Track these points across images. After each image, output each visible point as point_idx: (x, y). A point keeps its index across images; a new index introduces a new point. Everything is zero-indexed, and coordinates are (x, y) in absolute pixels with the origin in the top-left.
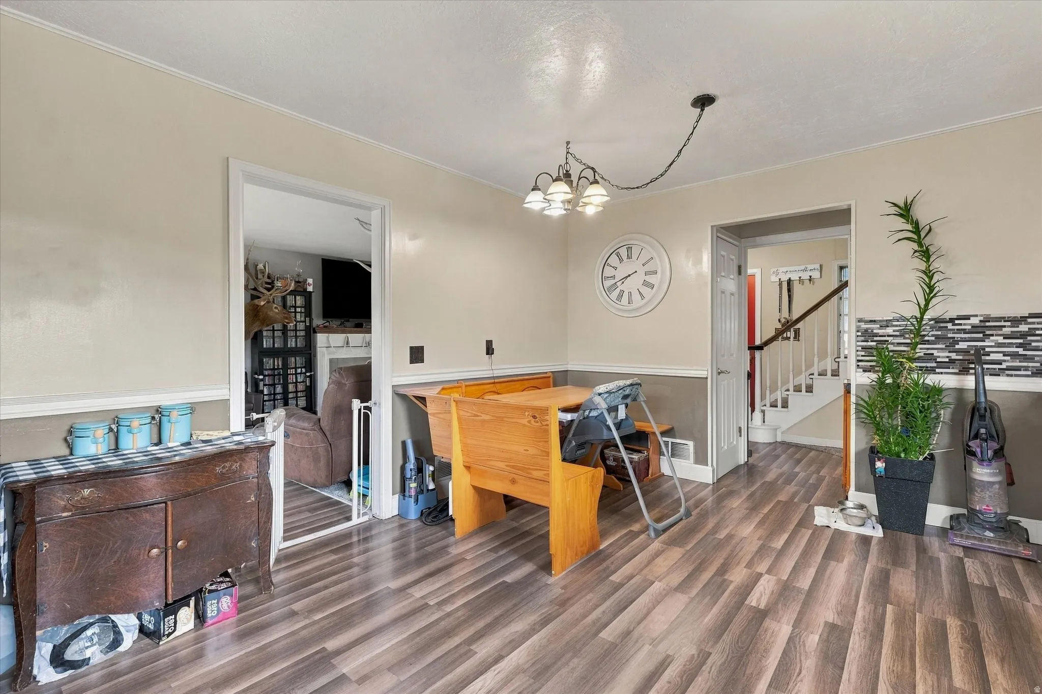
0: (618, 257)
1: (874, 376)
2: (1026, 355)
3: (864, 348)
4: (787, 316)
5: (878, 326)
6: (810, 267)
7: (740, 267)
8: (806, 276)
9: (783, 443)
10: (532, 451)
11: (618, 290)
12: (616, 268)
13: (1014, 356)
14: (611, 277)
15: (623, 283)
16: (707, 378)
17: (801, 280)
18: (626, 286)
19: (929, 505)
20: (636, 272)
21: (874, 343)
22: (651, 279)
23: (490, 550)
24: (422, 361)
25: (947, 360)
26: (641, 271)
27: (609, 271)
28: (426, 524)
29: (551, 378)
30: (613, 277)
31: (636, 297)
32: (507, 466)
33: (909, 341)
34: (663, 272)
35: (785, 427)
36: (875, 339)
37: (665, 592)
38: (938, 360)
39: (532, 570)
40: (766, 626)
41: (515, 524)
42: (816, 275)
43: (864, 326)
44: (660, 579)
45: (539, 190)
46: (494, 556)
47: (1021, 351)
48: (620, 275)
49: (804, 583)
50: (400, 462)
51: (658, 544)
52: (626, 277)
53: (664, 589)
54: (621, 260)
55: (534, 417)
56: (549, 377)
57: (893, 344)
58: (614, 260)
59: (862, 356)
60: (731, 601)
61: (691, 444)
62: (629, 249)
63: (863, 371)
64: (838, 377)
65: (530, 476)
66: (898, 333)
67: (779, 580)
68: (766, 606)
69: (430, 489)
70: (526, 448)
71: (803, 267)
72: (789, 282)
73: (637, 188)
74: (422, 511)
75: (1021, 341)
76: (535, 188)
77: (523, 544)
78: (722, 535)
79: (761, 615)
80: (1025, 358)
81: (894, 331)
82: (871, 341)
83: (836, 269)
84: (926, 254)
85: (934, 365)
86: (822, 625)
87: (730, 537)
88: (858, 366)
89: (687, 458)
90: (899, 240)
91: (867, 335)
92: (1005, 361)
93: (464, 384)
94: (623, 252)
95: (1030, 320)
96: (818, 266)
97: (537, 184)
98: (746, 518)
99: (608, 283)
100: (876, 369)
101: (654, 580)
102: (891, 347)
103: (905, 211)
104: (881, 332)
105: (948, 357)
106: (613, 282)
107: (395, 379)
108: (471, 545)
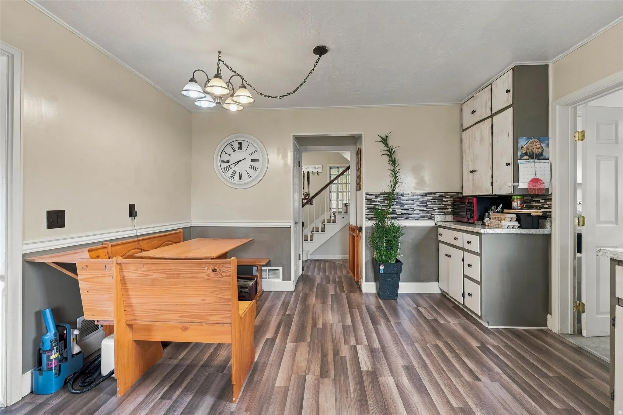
0: (232, 148)
1: (374, 222)
2: (427, 211)
3: (369, 208)
4: (307, 192)
5: (375, 197)
6: (317, 166)
7: (299, 162)
8: (315, 171)
9: (311, 260)
10: (210, 300)
11: (231, 171)
12: (230, 155)
13: (423, 211)
14: (226, 161)
15: (235, 165)
16: (290, 227)
17: (313, 174)
18: (237, 169)
19: (400, 283)
20: (245, 159)
21: (373, 206)
22: (255, 164)
23: (162, 398)
24: (63, 226)
25: (400, 213)
26: (249, 158)
27: (225, 157)
28: (74, 393)
29: (182, 233)
30: (228, 161)
31: (245, 175)
32: (179, 317)
33: (387, 204)
34: (263, 160)
35: (312, 251)
36: (373, 203)
37: (316, 382)
38: (398, 213)
39: (212, 403)
40: (381, 383)
41: (175, 362)
42: (320, 171)
43: (368, 197)
44: (307, 371)
45: (196, 82)
46: (168, 403)
47: (425, 209)
48: (233, 159)
49: (376, 344)
50: (33, 334)
51: (290, 344)
52: (238, 162)
53: (315, 380)
54: (234, 150)
55: (214, 270)
56: (179, 233)
57: (380, 206)
58: (229, 150)
59: (368, 212)
60: (355, 372)
61: (281, 269)
62: (240, 144)
63: (368, 220)
64: (335, 223)
65: (207, 321)
66: (382, 201)
67: (365, 346)
68: (372, 369)
69: (74, 353)
70: (202, 298)
71: (314, 166)
72: (308, 173)
73: (276, 97)
74: (66, 379)
75: (425, 204)
76: (192, 80)
77: (192, 379)
78: (320, 326)
79: (374, 374)
80: (427, 212)
81: (381, 199)
82: (372, 205)
83: (329, 168)
84: (394, 162)
85: (396, 216)
86: (402, 369)
87: (324, 325)
88: (366, 217)
89: (279, 278)
90: (383, 155)
91: (369, 201)
92: (420, 213)
93: (110, 244)
94: (236, 145)
95: (428, 195)
96: (321, 166)
97: (194, 78)
98: (324, 310)
99: (225, 165)
100: (374, 218)
101: (304, 374)
102: (380, 208)
103: (385, 141)
104: (376, 200)
105: (401, 212)
106: (228, 164)
107: (25, 247)
108: (140, 399)
